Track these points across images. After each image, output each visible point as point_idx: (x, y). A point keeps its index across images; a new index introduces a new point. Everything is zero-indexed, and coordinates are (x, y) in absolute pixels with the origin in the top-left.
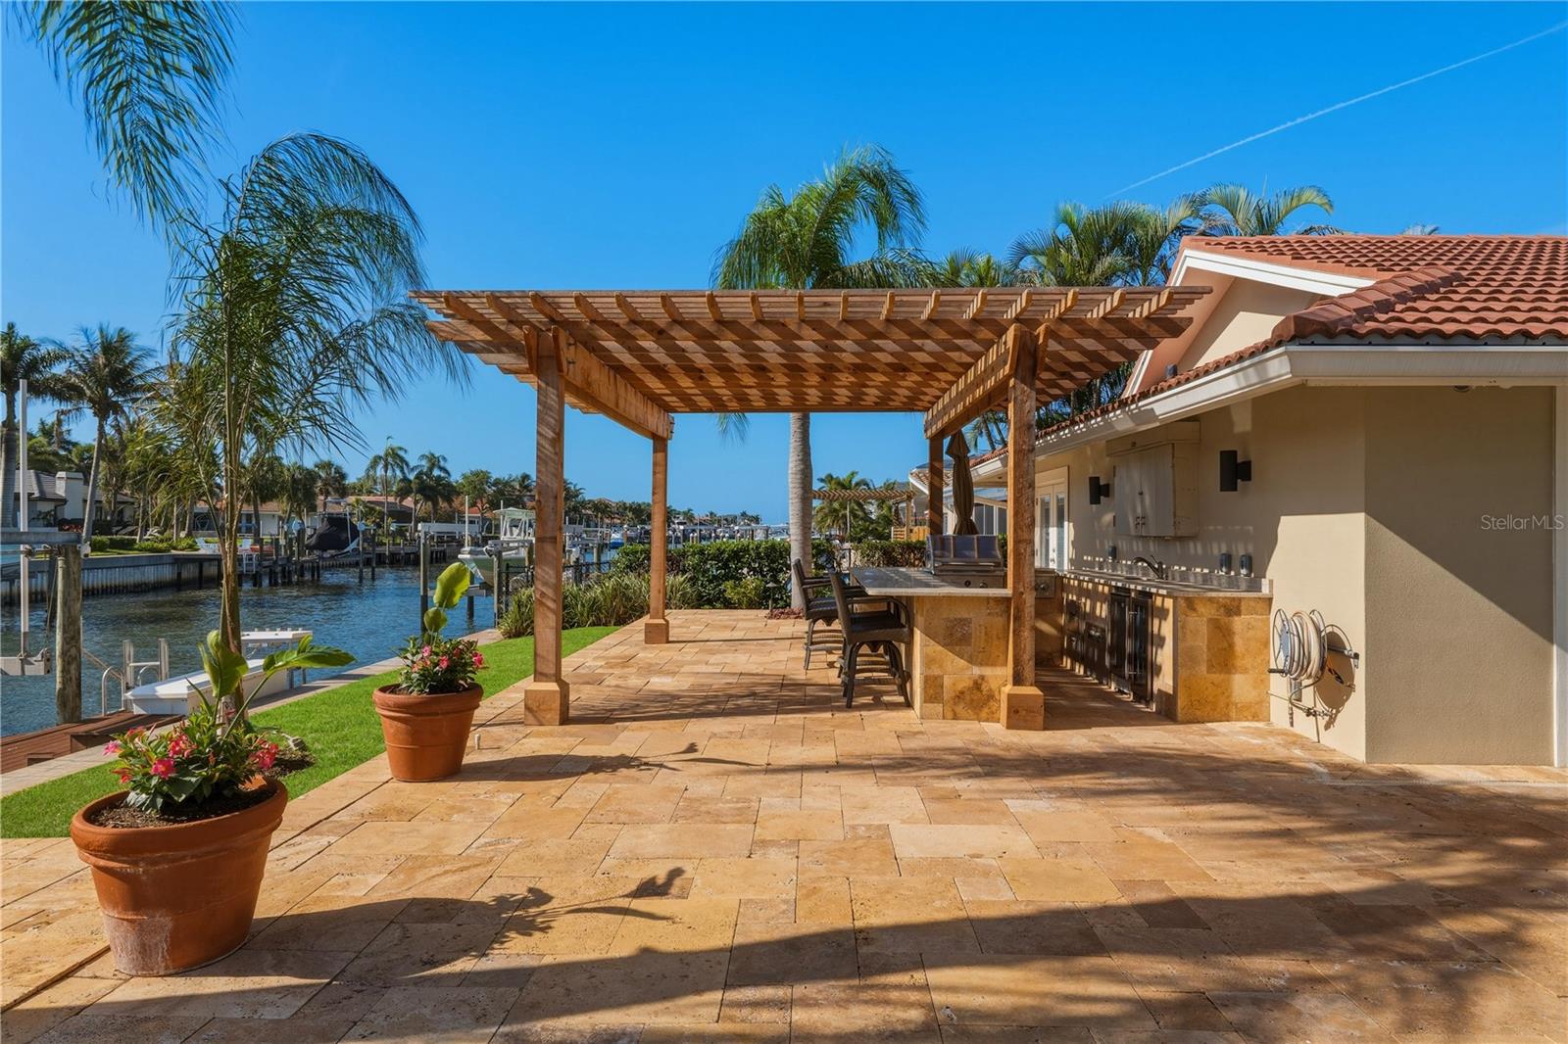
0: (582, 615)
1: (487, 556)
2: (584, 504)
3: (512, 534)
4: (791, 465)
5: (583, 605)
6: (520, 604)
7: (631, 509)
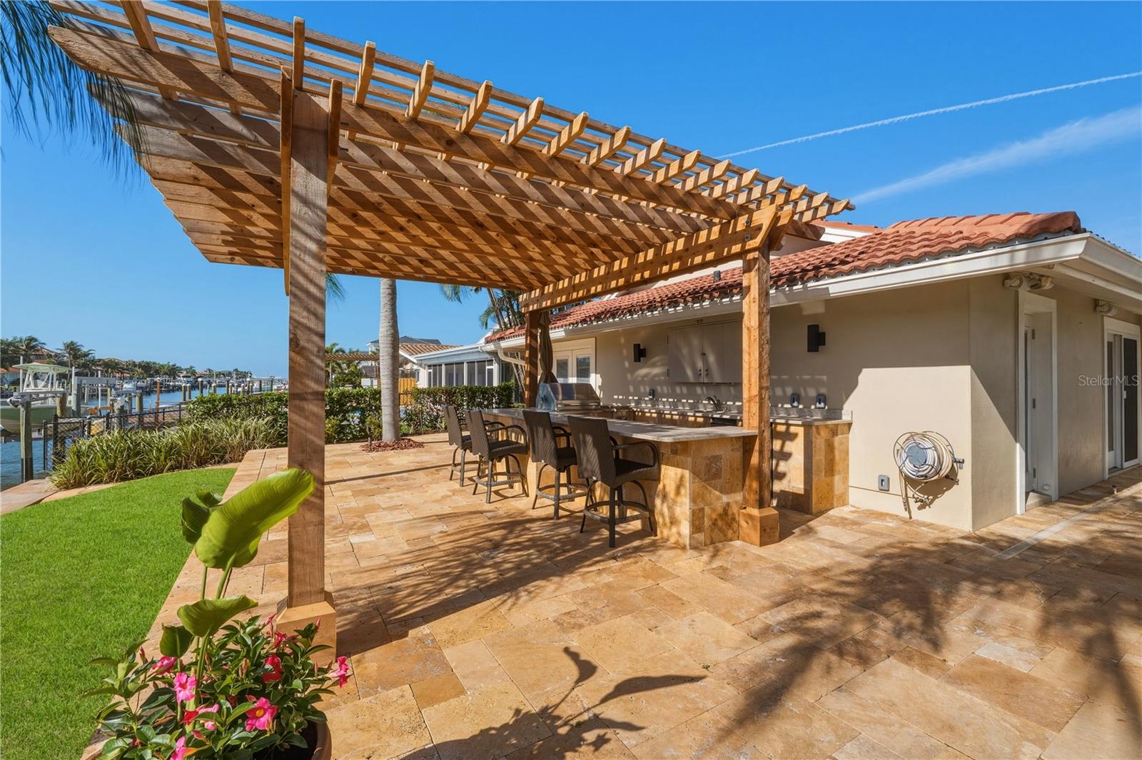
0: (158, 459)
1: (11, 406)
2: (94, 362)
3: (36, 385)
4: (381, 330)
5: (159, 451)
6: (79, 454)
7: (140, 366)
